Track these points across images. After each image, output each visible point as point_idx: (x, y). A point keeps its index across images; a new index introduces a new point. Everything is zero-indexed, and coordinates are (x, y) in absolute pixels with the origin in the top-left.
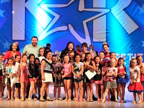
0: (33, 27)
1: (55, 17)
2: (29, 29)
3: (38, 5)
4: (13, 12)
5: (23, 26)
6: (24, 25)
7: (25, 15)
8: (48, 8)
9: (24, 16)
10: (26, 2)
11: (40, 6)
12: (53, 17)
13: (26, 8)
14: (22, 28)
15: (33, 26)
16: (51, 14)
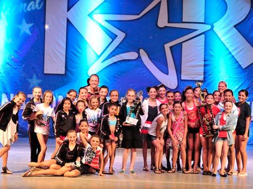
0: (80, 53)
1: (117, 36)
2: (74, 56)
3: (89, 15)
4: (47, 27)
5: (63, 50)
6: (65, 50)
7: (67, 33)
8: (106, 21)
9: (65, 34)
10: (69, 9)
11: (92, 18)
12: (113, 37)
13: (68, 21)
14: (60, 53)
15: (80, 51)
16: (110, 31)
